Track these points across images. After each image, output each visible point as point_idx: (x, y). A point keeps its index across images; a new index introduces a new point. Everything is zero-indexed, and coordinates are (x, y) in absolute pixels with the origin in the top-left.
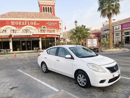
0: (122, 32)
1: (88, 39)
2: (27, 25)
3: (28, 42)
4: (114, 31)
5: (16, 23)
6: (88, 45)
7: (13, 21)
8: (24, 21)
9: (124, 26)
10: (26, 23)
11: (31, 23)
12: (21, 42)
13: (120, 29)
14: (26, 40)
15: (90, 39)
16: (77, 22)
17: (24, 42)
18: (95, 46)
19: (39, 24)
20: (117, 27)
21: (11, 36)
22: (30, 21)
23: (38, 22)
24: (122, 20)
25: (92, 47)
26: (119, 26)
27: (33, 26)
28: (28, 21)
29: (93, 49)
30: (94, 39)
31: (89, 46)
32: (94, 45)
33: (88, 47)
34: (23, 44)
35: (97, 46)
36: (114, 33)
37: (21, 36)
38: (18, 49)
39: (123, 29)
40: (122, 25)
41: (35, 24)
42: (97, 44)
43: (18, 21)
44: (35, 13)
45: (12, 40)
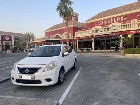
2: (113, 22)
3: (107, 41)
5: (103, 23)
7: (100, 21)
8: (110, 19)
10: (112, 21)
11: (117, 19)
12: (101, 42)
14: (106, 39)
17: (104, 41)
19: (127, 18)
21: (92, 36)
22: (116, 18)
23: (126, 16)
27: (120, 22)
28: (114, 18)
34: (103, 43)
37: (101, 35)
38: (99, 48)
41: (122, 19)
43: (105, 20)
44: (125, 6)
45: (94, 39)
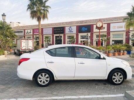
0: (33, 36)
1: (22, 40)
4: (26, 34)
6: (22, 46)
9: (35, 31)
13: (32, 33)
15: (25, 40)
16: (5, 16)
18: (31, 48)
20: (29, 31)
24: (33, 25)
25: (27, 49)
26: (31, 30)
29: (28, 51)
30: (29, 40)
31: (24, 48)
32: (29, 47)
33: (22, 49)
35: (32, 49)
36: (26, 37)
39: (35, 34)
40: (33, 30)
42: (32, 47)
